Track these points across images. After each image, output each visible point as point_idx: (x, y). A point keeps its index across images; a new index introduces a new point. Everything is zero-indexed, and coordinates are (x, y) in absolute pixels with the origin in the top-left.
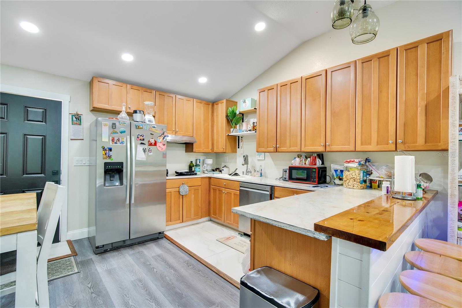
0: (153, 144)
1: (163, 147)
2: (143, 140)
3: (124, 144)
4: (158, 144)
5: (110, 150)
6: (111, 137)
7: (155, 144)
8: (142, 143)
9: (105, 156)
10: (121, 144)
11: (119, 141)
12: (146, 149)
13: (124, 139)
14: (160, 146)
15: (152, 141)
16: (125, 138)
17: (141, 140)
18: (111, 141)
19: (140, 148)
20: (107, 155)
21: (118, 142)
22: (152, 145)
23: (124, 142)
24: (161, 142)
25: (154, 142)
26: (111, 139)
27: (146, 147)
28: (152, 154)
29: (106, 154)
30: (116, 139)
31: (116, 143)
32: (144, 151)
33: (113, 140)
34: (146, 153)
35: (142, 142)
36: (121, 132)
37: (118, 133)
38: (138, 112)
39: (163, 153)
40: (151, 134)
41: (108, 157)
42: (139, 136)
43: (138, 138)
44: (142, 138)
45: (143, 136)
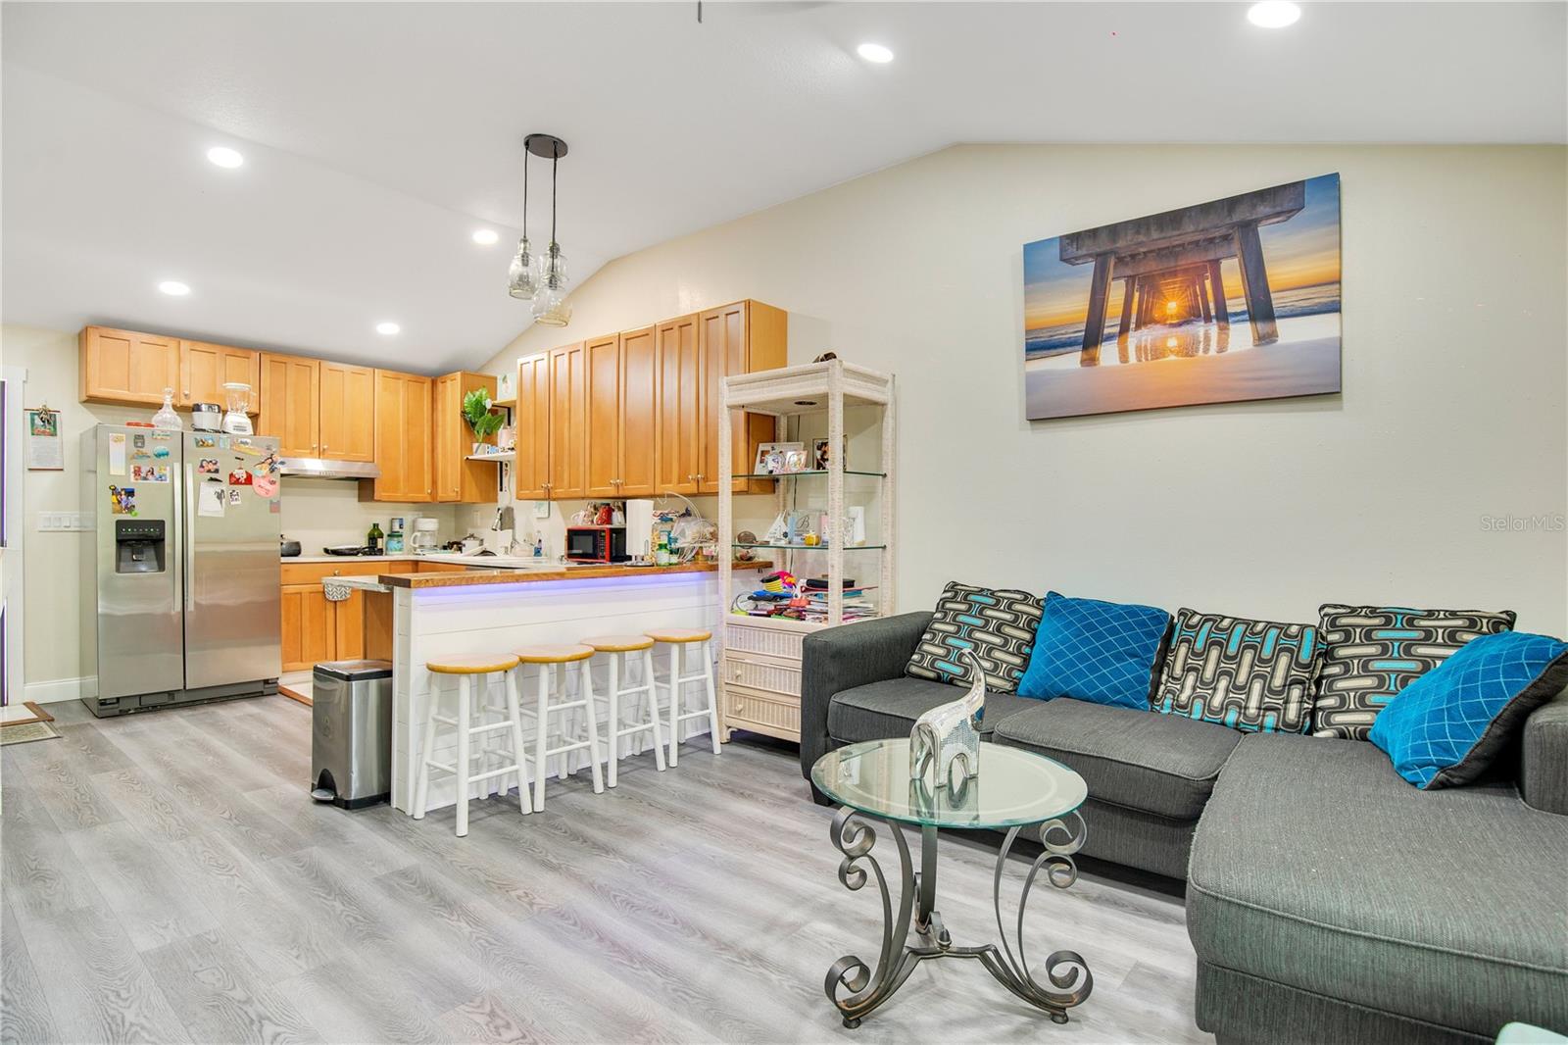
0: (242, 480)
1: (269, 487)
2: (217, 471)
3: (166, 480)
4: (254, 481)
5: (130, 493)
6: (132, 466)
7: (249, 480)
8: (212, 479)
9: (118, 507)
10: (157, 479)
11: (152, 473)
12: (222, 491)
13: (165, 470)
14: (262, 485)
15: (241, 475)
16: (168, 468)
17: (209, 471)
18: (133, 475)
19: (209, 491)
20: (123, 504)
21: (150, 477)
22: (241, 484)
23: (165, 475)
24: (264, 477)
25: (245, 477)
26: (132, 470)
27: (224, 488)
28: (237, 503)
29: (119, 502)
30: (144, 470)
31: (145, 479)
32: (220, 496)
33: (137, 472)
34: (224, 500)
35: (214, 476)
36: (158, 455)
37: (149, 457)
38: (204, 407)
39: (271, 502)
40: (237, 458)
41: (126, 507)
42: (204, 464)
43: (202, 466)
44: (212, 467)
45: (215, 464)
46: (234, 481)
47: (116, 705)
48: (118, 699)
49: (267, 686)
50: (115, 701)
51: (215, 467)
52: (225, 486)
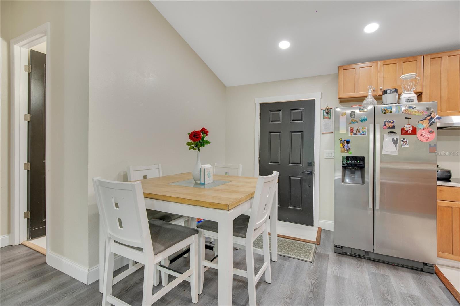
0: (410, 132)
1: (429, 135)
2: (394, 127)
3: (365, 134)
4: (418, 132)
5: (348, 142)
6: (349, 128)
7: (414, 131)
8: (390, 132)
9: (343, 149)
10: (361, 134)
11: (359, 131)
12: (397, 139)
13: (365, 128)
14: (423, 134)
15: (409, 128)
16: (367, 127)
17: (389, 127)
18: (349, 132)
19: (388, 139)
20: (345, 148)
21: (358, 133)
22: (409, 134)
23: (365, 132)
24: (424, 129)
25: (411, 129)
26: (349, 130)
27: (398, 137)
28: (407, 146)
29: (344, 147)
30: (355, 129)
31: (355, 134)
32: (395, 142)
33: (352, 131)
34: (398, 145)
35: (392, 130)
36: (362, 121)
37: (357, 122)
38: (388, 91)
39: (430, 146)
40: (406, 118)
41: (346, 150)
42: (386, 123)
43: (385, 125)
44: (390, 125)
45: (393, 123)
46: (404, 132)
47: (341, 249)
48: (342, 247)
49: (425, 266)
50: (341, 247)
51: (393, 125)
52: (399, 136)
